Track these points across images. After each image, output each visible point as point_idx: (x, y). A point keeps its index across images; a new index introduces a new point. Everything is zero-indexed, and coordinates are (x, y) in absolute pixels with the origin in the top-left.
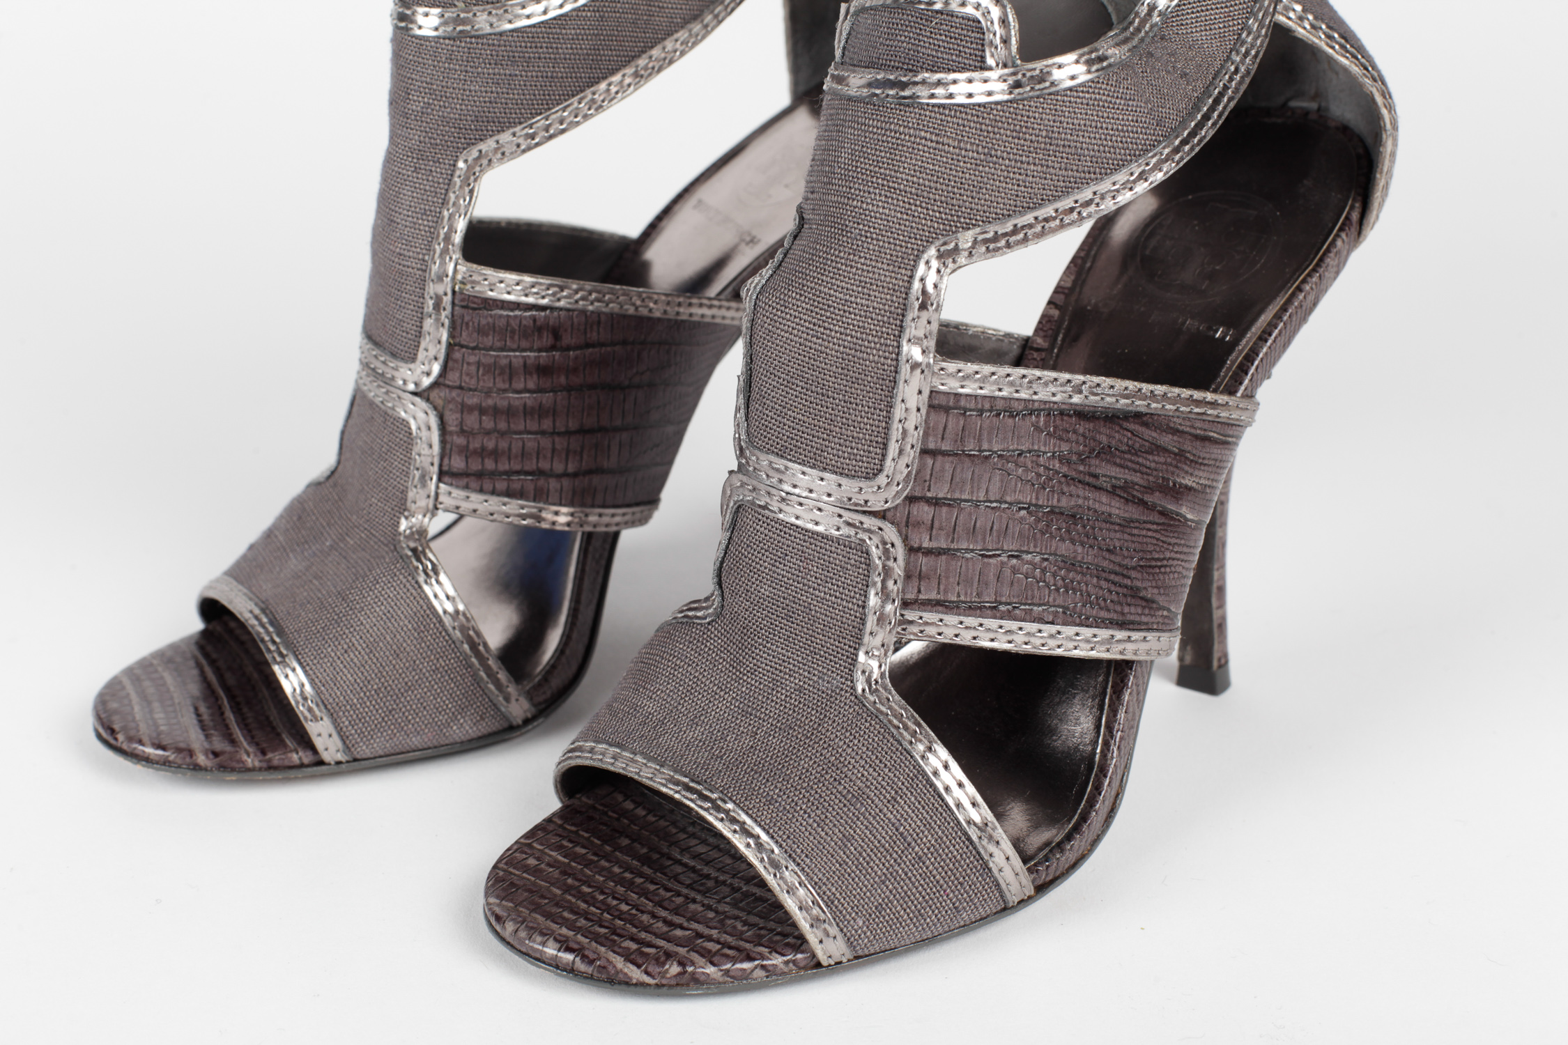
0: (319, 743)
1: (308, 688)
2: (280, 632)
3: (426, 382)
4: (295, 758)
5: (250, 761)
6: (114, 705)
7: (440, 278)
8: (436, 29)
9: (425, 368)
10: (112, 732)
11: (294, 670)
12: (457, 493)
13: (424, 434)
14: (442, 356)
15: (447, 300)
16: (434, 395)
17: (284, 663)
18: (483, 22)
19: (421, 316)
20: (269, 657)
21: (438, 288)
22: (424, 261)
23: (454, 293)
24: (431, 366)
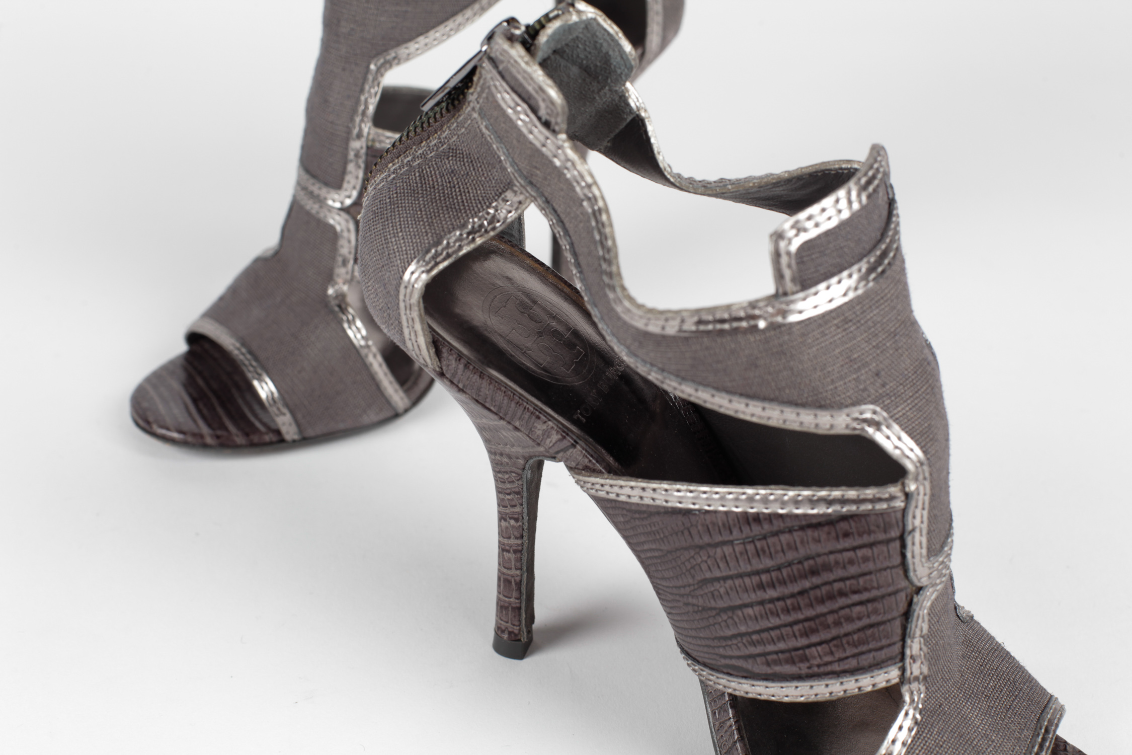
0: (283, 429)
2: (256, 359)
3: (348, 202)
4: (267, 439)
5: (239, 441)
6: (145, 404)
7: (359, 136)
9: (347, 193)
11: (266, 383)
13: (345, 234)
14: (358, 187)
15: (363, 151)
16: (353, 210)
17: (260, 380)
19: (345, 162)
20: (249, 375)
21: (357, 145)
22: (348, 127)
23: (368, 148)
24: (351, 192)
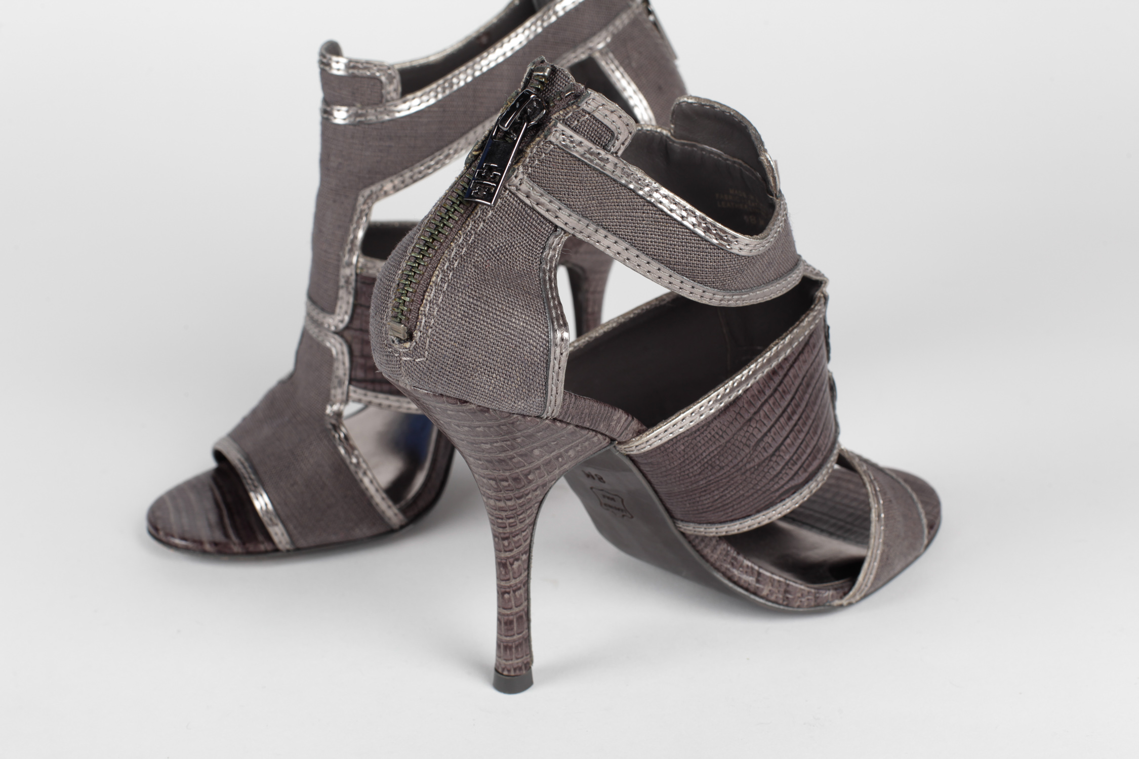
0: (276, 539)
1: (270, 507)
2: (256, 472)
3: (341, 326)
4: (262, 547)
5: (236, 549)
6: (158, 514)
7: (349, 263)
8: (344, 119)
9: (340, 318)
10: (156, 529)
11: (262, 496)
12: (360, 391)
13: (340, 357)
14: (350, 311)
15: (353, 278)
16: (346, 334)
17: (255, 491)
18: (372, 116)
19: (338, 288)
20: (248, 487)
21: (347, 272)
22: (339, 255)
23: (357, 275)
24: (344, 316)
